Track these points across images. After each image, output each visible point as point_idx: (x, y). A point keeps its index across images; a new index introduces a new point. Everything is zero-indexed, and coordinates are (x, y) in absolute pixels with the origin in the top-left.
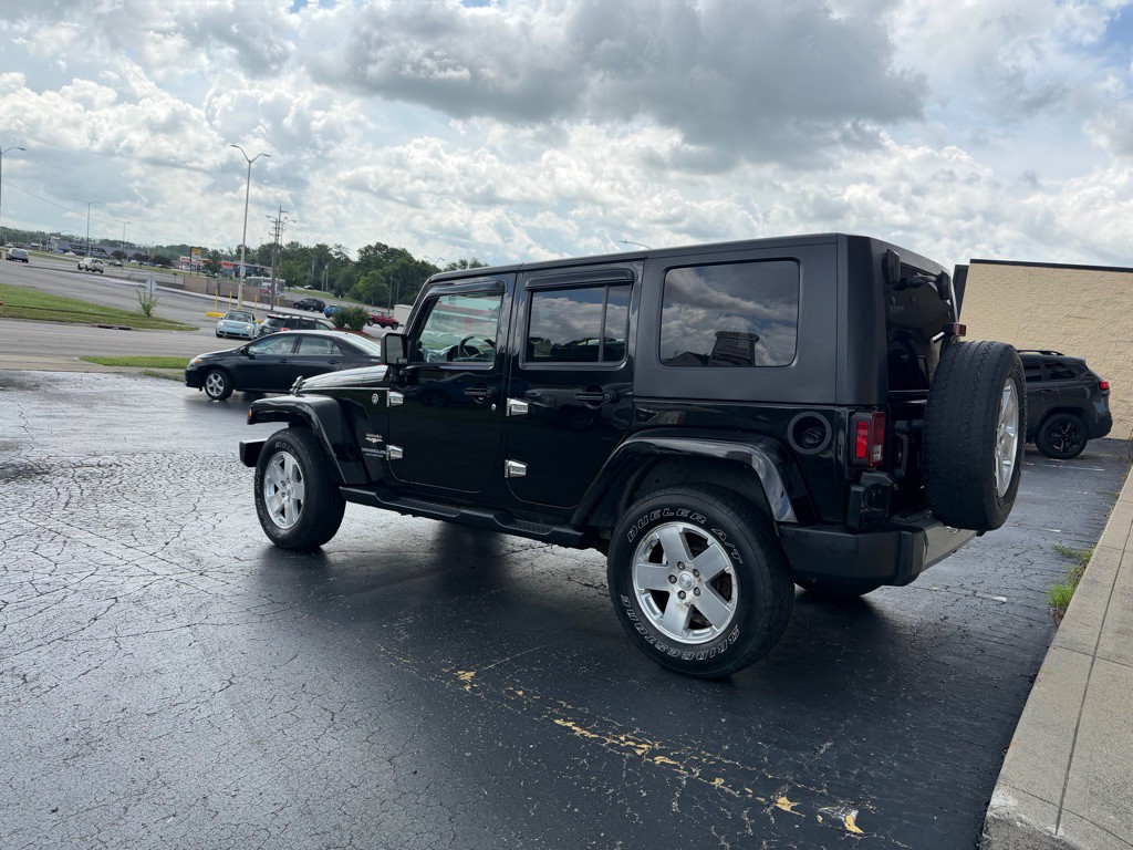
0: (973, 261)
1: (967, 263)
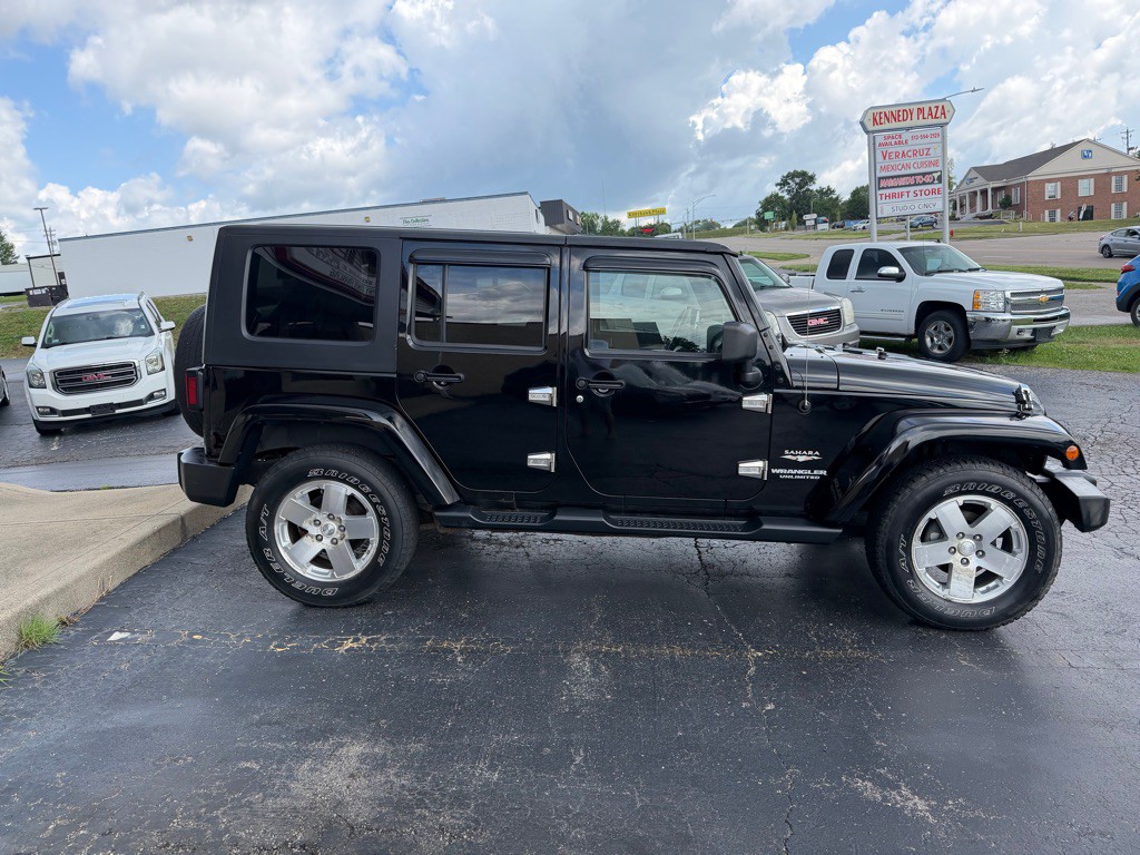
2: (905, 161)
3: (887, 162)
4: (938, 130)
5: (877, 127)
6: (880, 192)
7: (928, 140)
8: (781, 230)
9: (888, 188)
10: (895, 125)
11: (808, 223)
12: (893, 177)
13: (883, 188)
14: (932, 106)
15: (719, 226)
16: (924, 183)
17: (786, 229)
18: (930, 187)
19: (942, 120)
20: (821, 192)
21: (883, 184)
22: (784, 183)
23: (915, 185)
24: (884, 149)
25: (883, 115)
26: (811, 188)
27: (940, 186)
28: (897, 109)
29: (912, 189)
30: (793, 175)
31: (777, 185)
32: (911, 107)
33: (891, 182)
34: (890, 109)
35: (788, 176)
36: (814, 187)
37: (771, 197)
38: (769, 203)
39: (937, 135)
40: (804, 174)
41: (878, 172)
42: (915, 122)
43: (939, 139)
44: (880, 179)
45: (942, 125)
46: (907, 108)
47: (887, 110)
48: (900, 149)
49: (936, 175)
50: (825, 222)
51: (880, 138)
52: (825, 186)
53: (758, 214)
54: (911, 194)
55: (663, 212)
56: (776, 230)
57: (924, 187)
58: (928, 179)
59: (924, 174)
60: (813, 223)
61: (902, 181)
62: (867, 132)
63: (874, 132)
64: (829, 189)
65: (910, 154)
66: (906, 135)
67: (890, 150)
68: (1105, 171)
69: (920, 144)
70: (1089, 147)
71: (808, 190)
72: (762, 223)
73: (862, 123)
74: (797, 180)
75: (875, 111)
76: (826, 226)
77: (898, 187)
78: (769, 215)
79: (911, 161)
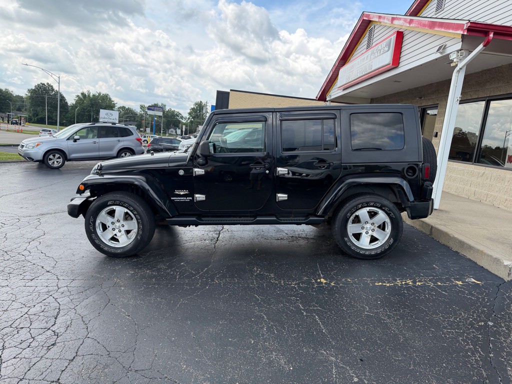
0: (231, 90)
1: (229, 91)
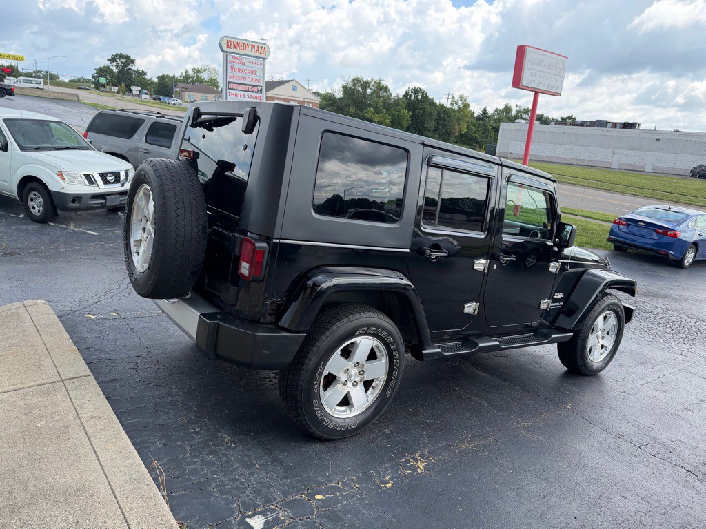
2: (243, 75)
3: (233, 73)
4: (261, 61)
5: (228, 50)
6: (228, 91)
7: (256, 66)
8: (114, 92)
9: (233, 89)
10: (238, 51)
11: (134, 92)
12: (236, 83)
13: (230, 89)
14: (260, 45)
15: (58, 78)
16: (253, 91)
17: (118, 93)
18: (256, 94)
19: (263, 56)
20: (137, 72)
21: (231, 86)
22: (113, 60)
23: (248, 91)
24: (233, 64)
25: (232, 43)
26: (132, 68)
27: (261, 95)
28: (241, 41)
29: (246, 93)
30: (121, 56)
31: (108, 60)
32: (248, 43)
33: (235, 86)
34: (237, 41)
35: (116, 56)
36: (134, 68)
37: (104, 67)
38: (102, 71)
39: (260, 64)
40: (127, 57)
41: (228, 78)
42: (249, 53)
43: (262, 67)
44: (229, 82)
45: (264, 59)
46: (246, 43)
47: (235, 41)
48: (241, 67)
49: (259, 88)
50: (147, 94)
51: (230, 57)
52: (141, 69)
53: (94, 77)
54: (246, 96)
55: (21, 59)
56: (110, 92)
57: (253, 94)
58: (255, 90)
59: (253, 86)
60: (137, 93)
61: (241, 87)
62: (223, 51)
63: (227, 52)
64: (143, 71)
65: (246, 71)
66: (245, 59)
67: (235, 66)
68: (302, 100)
69: (251, 67)
70: (297, 85)
71: (130, 69)
72: (98, 86)
73: (220, 44)
74: (123, 60)
75: (229, 39)
76: (148, 97)
77: (239, 90)
78: (103, 80)
79: (247, 76)
